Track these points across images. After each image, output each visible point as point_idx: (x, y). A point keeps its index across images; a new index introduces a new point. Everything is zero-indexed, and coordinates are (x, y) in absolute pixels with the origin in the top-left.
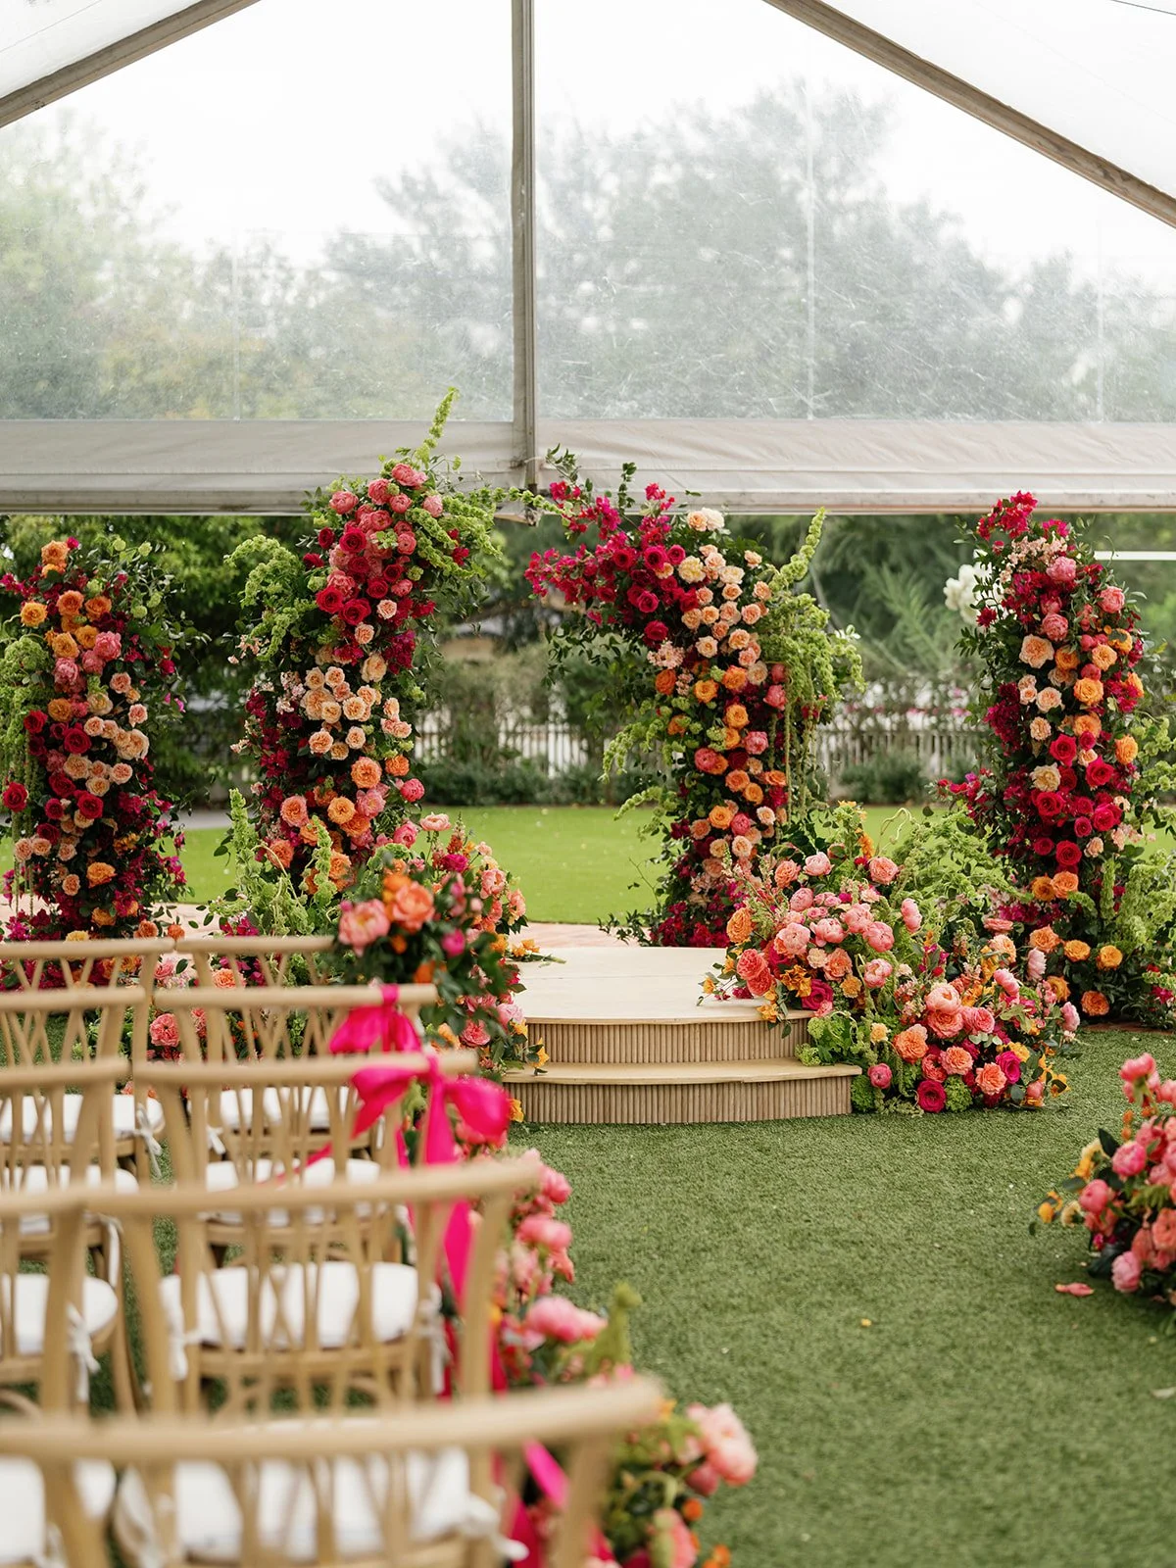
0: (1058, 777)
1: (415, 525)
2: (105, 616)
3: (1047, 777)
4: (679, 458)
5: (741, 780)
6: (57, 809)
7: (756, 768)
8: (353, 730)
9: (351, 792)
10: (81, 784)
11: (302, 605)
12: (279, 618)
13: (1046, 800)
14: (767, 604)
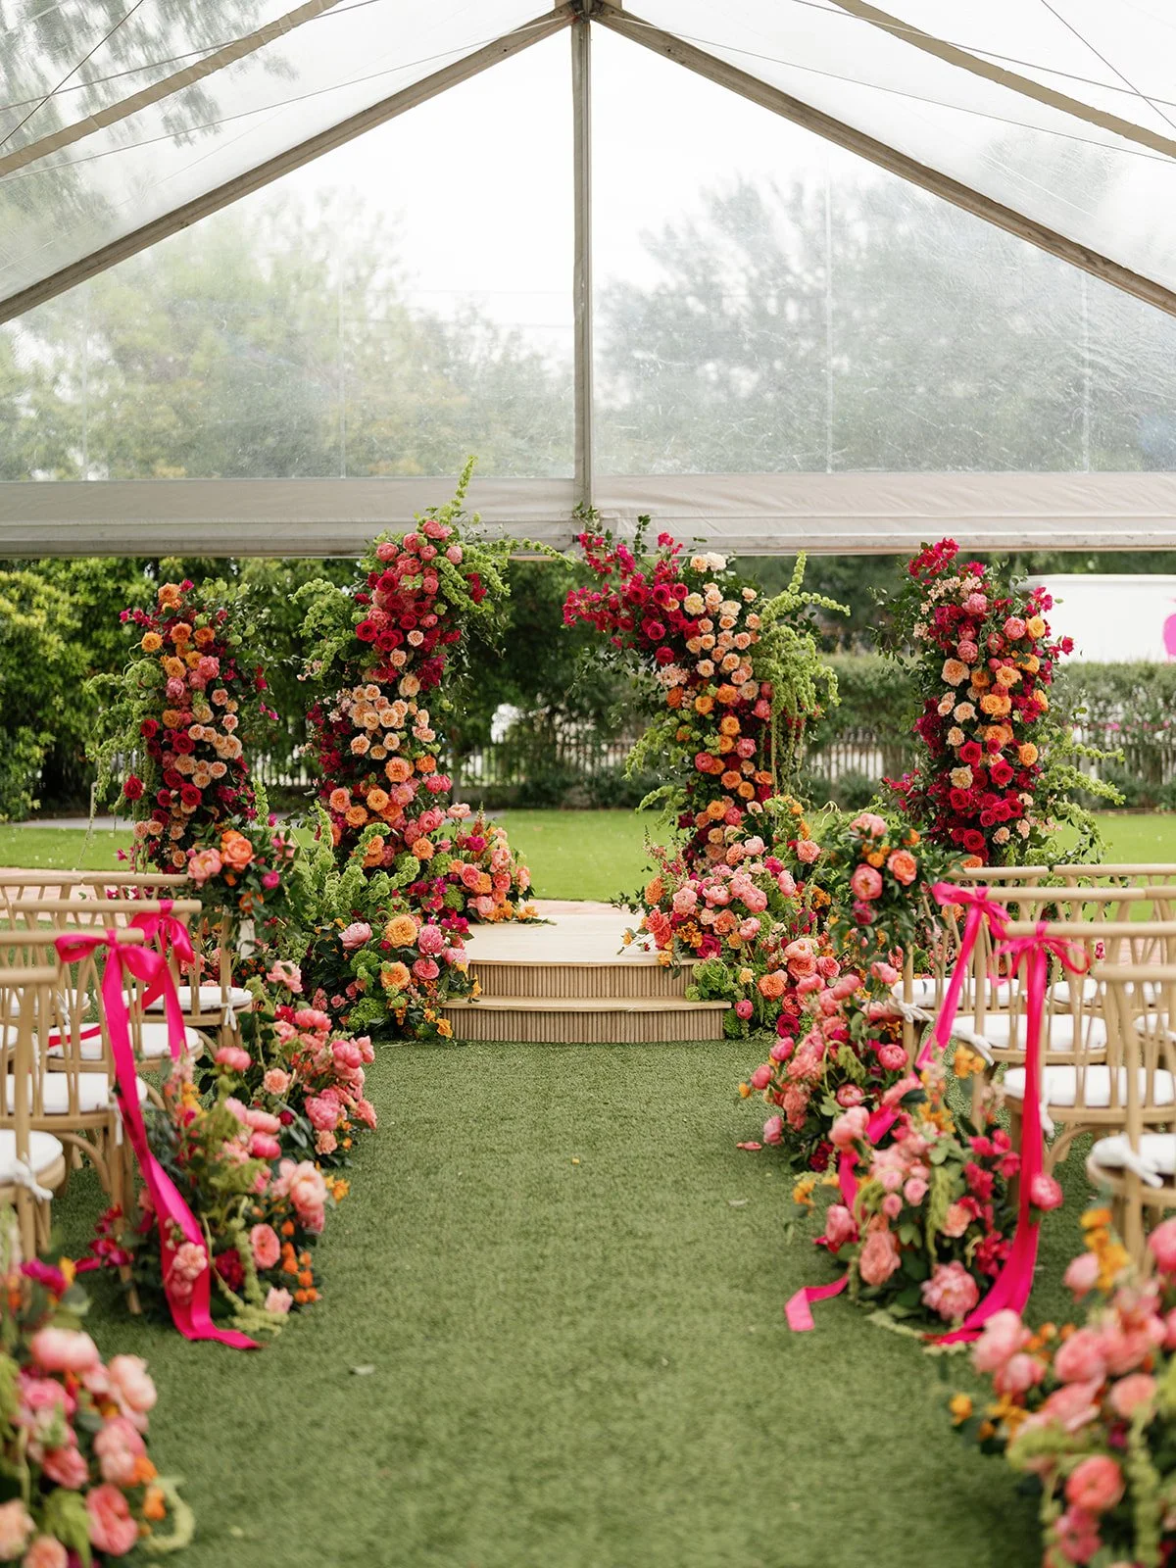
0: (971, 777)
1: (440, 571)
2: (208, 643)
3: (963, 777)
4: (716, 507)
5: (734, 779)
6: (166, 798)
7: (748, 769)
8: (390, 735)
9: (387, 786)
10: (189, 778)
11: (349, 635)
12: (329, 645)
13: (958, 796)
14: (758, 632)
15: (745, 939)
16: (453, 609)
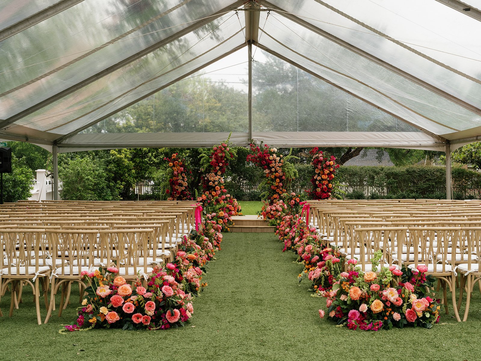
1: (225, 152)
2: (181, 165)
3: (319, 190)
4: (276, 138)
5: (278, 190)
6: (174, 193)
7: (281, 189)
8: (216, 182)
9: (215, 191)
10: (177, 190)
11: (208, 164)
12: (205, 166)
13: (317, 193)
14: (283, 163)
15: (278, 216)
16: (227, 159)
